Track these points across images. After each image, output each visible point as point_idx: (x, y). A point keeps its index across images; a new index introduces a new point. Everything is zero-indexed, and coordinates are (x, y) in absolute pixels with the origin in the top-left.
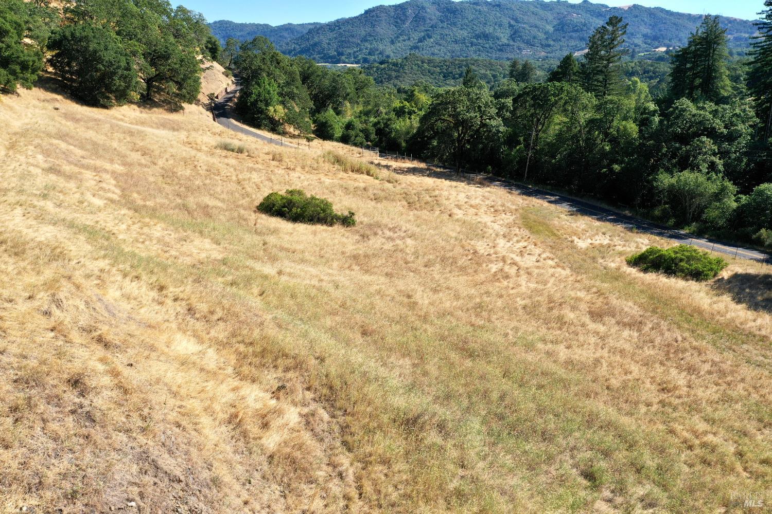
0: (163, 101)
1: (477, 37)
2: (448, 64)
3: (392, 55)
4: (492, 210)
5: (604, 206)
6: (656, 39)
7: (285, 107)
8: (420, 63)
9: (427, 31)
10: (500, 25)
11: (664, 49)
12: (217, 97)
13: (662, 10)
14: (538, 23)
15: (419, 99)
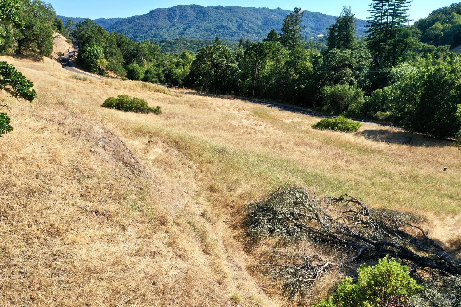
0: (29, 55)
1: (219, 27)
2: (202, 43)
3: (168, 38)
4: (237, 109)
5: (297, 107)
6: (317, 30)
7: (107, 60)
8: (185, 42)
9: (188, 24)
10: (231, 21)
11: (322, 35)
12: (63, 55)
13: (320, 14)
14: (253, 20)
15: (188, 57)
